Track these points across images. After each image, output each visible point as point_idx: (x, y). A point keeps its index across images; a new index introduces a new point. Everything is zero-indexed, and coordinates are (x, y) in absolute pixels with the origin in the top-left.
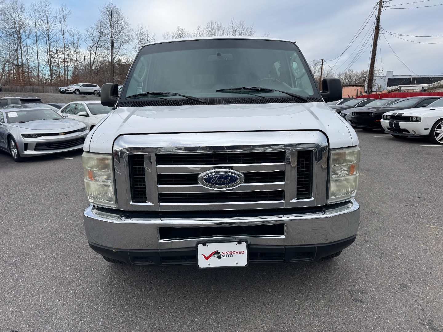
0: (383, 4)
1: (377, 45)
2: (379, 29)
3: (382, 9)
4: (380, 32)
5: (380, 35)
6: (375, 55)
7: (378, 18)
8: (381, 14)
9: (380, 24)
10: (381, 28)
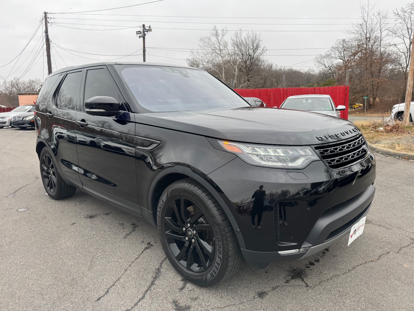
0: (48, 19)
1: (50, 56)
2: (49, 42)
3: (48, 25)
4: (51, 45)
5: (51, 47)
6: (51, 66)
7: (46, 32)
8: (48, 28)
9: (49, 37)
10: (51, 41)
